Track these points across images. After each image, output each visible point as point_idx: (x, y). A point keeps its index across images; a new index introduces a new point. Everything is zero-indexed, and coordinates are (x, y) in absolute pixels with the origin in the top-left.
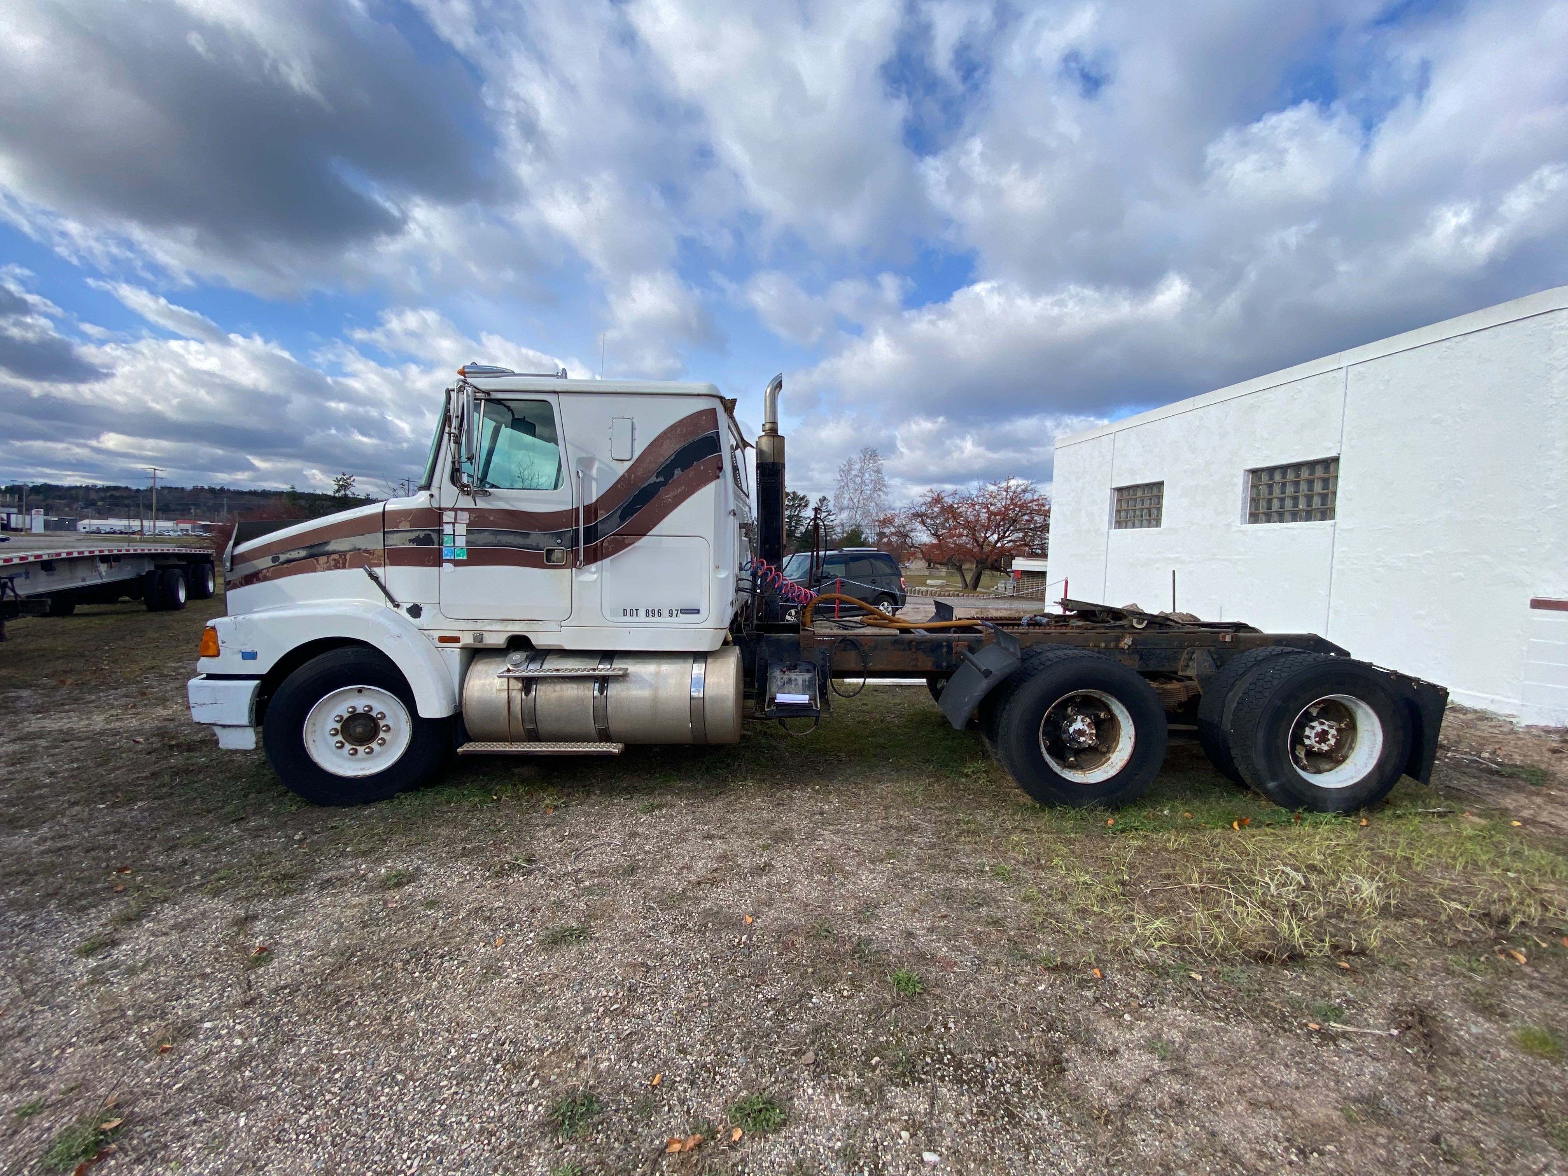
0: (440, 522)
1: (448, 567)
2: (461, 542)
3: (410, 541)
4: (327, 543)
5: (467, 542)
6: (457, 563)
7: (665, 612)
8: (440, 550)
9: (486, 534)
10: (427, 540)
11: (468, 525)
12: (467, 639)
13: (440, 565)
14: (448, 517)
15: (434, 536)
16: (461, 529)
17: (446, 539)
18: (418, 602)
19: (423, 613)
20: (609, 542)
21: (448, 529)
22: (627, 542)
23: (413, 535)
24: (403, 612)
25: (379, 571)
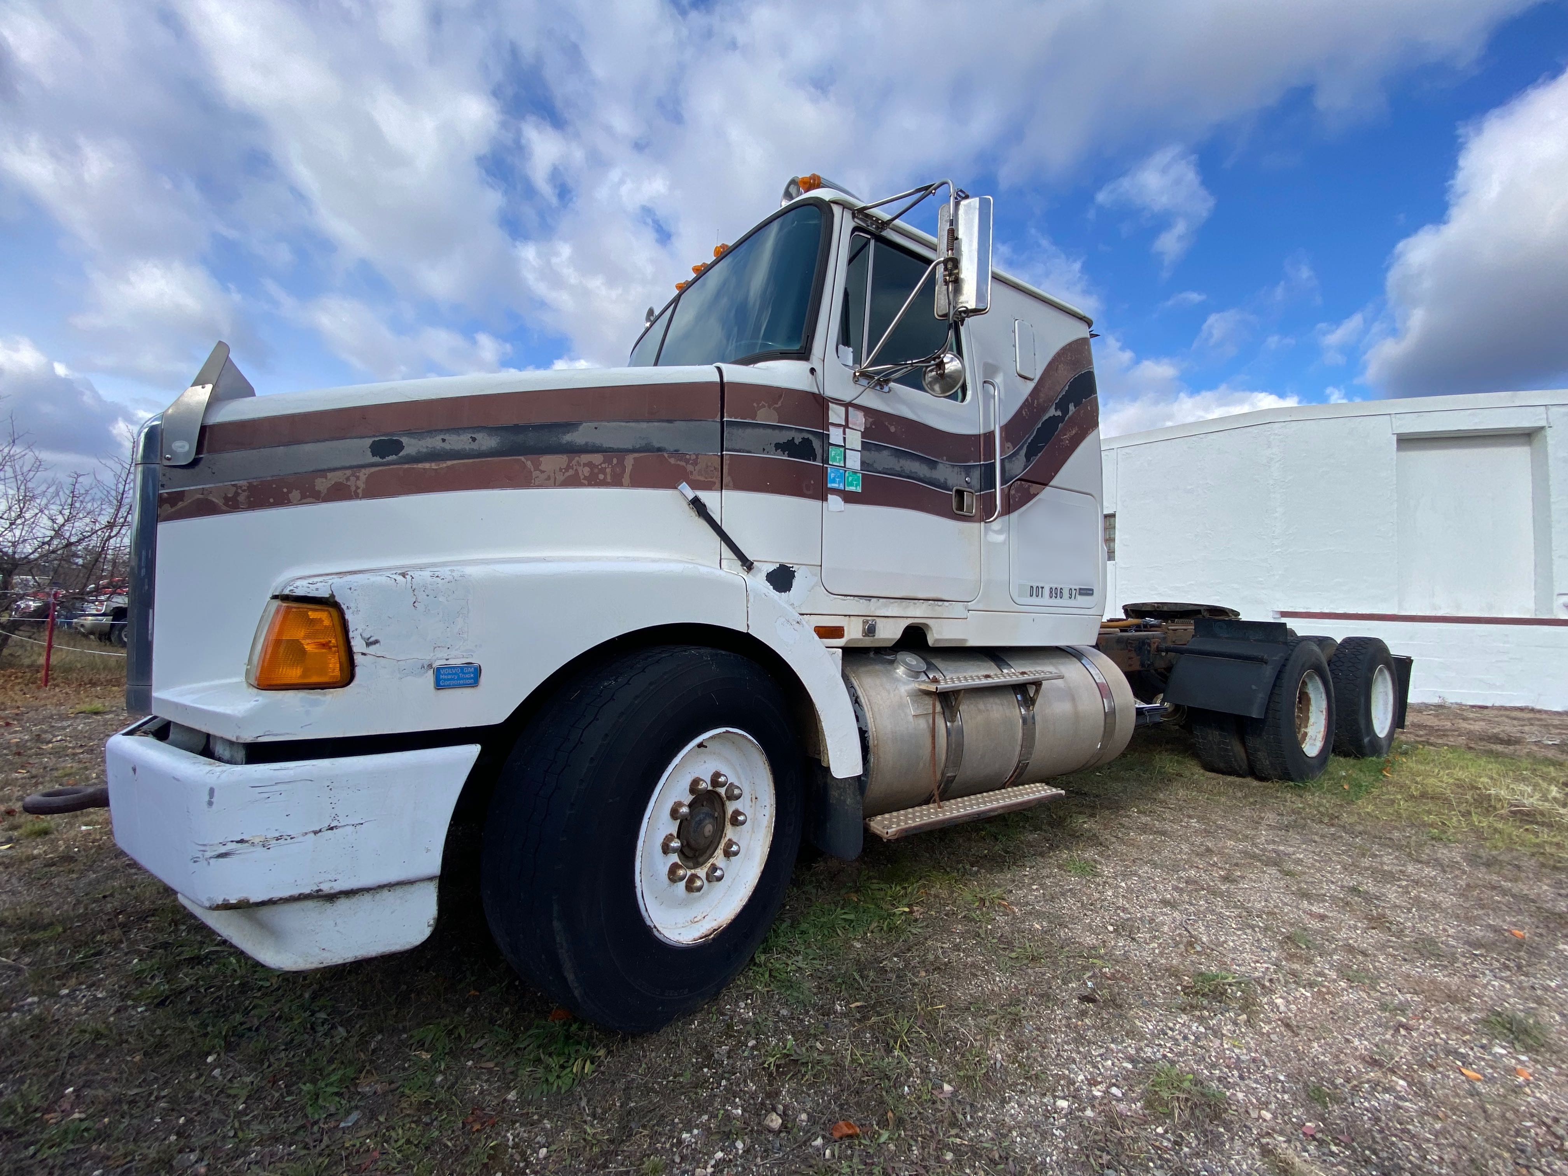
0: (825, 423)
1: (834, 501)
2: (854, 461)
3: (778, 446)
4: (570, 426)
5: (863, 463)
6: (849, 498)
7: (1066, 593)
8: (823, 472)
9: (885, 453)
10: (804, 449)
11: (864, 435)
12: (854, 633)
13: (824, 499)
14: (836, 414)
15: (816, 444)
16: (855, 439)
17: (833, 452)
18: (787, 561)
19: (795, 583)
20: (1017, 491)
21: (835, 436)
22: (1032, 491)
23: (783, 437)
24: (758, 582)
25: (709, 498)
